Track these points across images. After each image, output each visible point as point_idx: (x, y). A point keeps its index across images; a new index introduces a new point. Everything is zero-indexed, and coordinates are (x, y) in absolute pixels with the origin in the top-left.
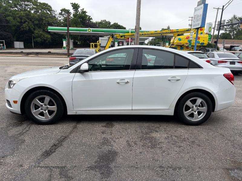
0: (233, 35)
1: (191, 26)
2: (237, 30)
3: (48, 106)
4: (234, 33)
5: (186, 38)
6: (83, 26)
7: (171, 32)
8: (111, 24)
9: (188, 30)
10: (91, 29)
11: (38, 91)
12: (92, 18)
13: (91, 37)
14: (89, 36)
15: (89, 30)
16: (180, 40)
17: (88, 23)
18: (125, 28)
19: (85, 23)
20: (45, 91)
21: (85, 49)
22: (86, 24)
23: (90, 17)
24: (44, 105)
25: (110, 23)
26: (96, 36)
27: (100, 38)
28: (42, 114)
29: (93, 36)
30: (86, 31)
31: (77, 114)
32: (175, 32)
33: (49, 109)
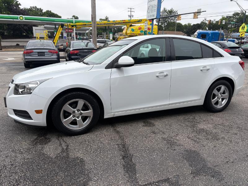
0: (164, 27)
1: (131, 17)
2: (167, 22)
3: (82, 112)
4: (165, 25)
5: (138, 28)
6: (9, 12)
7: (123, 22)
8: (43, 11)
9: (139, 21)
10: (24, 16)
11: (70, 94)
12: (21, 4)
13: (22, 27)
14: (19, 25)
15: (21, 18)
16: (133, 30)
17: (16, 9)
18: (60, 17)
19: (12, 9)
20: (79, 93)
21: (41, 41)
22: (14, 10)
23: (18, 3)
24: (76, 111)
25: (41, 10)
26: (29, 25)
27: (34, 28)
28: (74, 123)
29: (25, 25)
30: (18, 19)
31: (114, 116)
32: (127, 22)
33: (83, 115)
